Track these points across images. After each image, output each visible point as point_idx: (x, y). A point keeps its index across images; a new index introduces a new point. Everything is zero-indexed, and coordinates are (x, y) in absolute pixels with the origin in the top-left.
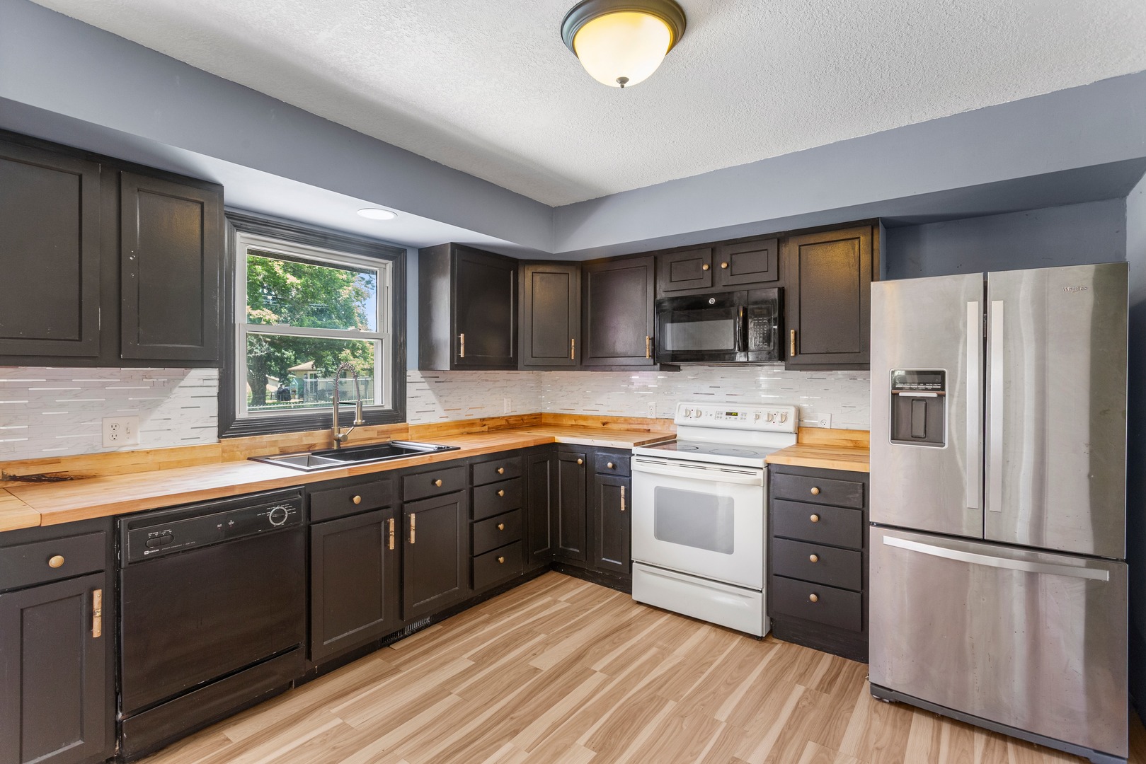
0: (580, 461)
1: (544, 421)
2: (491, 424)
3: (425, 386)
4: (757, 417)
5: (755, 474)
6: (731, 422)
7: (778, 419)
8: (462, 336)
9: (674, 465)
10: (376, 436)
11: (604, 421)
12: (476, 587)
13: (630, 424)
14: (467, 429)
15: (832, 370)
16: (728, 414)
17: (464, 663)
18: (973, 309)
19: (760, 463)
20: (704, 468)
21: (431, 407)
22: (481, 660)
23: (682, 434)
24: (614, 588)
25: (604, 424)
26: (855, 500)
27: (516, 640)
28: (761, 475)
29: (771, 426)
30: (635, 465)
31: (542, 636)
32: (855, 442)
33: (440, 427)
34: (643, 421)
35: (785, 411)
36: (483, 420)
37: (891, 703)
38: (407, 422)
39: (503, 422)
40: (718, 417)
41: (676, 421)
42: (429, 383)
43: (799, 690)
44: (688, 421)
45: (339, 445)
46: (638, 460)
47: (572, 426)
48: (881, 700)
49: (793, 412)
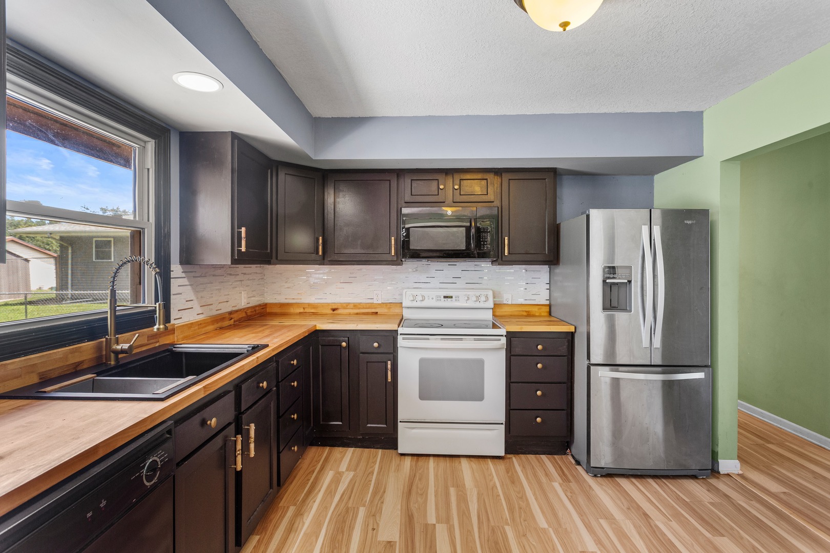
0: (344, 344)
1: (268, 310)
2: (236, 317)
3: (185, 281)
5: (499, 340)
7: (483, 299)
8: (243, 230)
9: (436, 339)
10: (146, 342)
11: (334, 307)
12: (281, 482)
13: (359, 308)
14: (219, 325)
16: (445, 297)
18: (645, 229)
19: (503, 331)
20: (461, 339)
21: (189, 305)
23: (407, 314)
25: (334, 310)
26: (564, 350)
28: (504, 340)
29: (477, 305)
30: (401, 342)
32: (528, 312)
33: (200, 324)
34: (372, 306)
35: (485, 293)
36: (231, 313)
37: (602, 476)
38: (172, 322)
39: (244, 315)
40: (438, 300)
41: (404, 305)
42: (188, 278)
44: (415, 304)
46: (404, 339)
47: (300, 313)
48: (595, 476)
49: (490, 294)
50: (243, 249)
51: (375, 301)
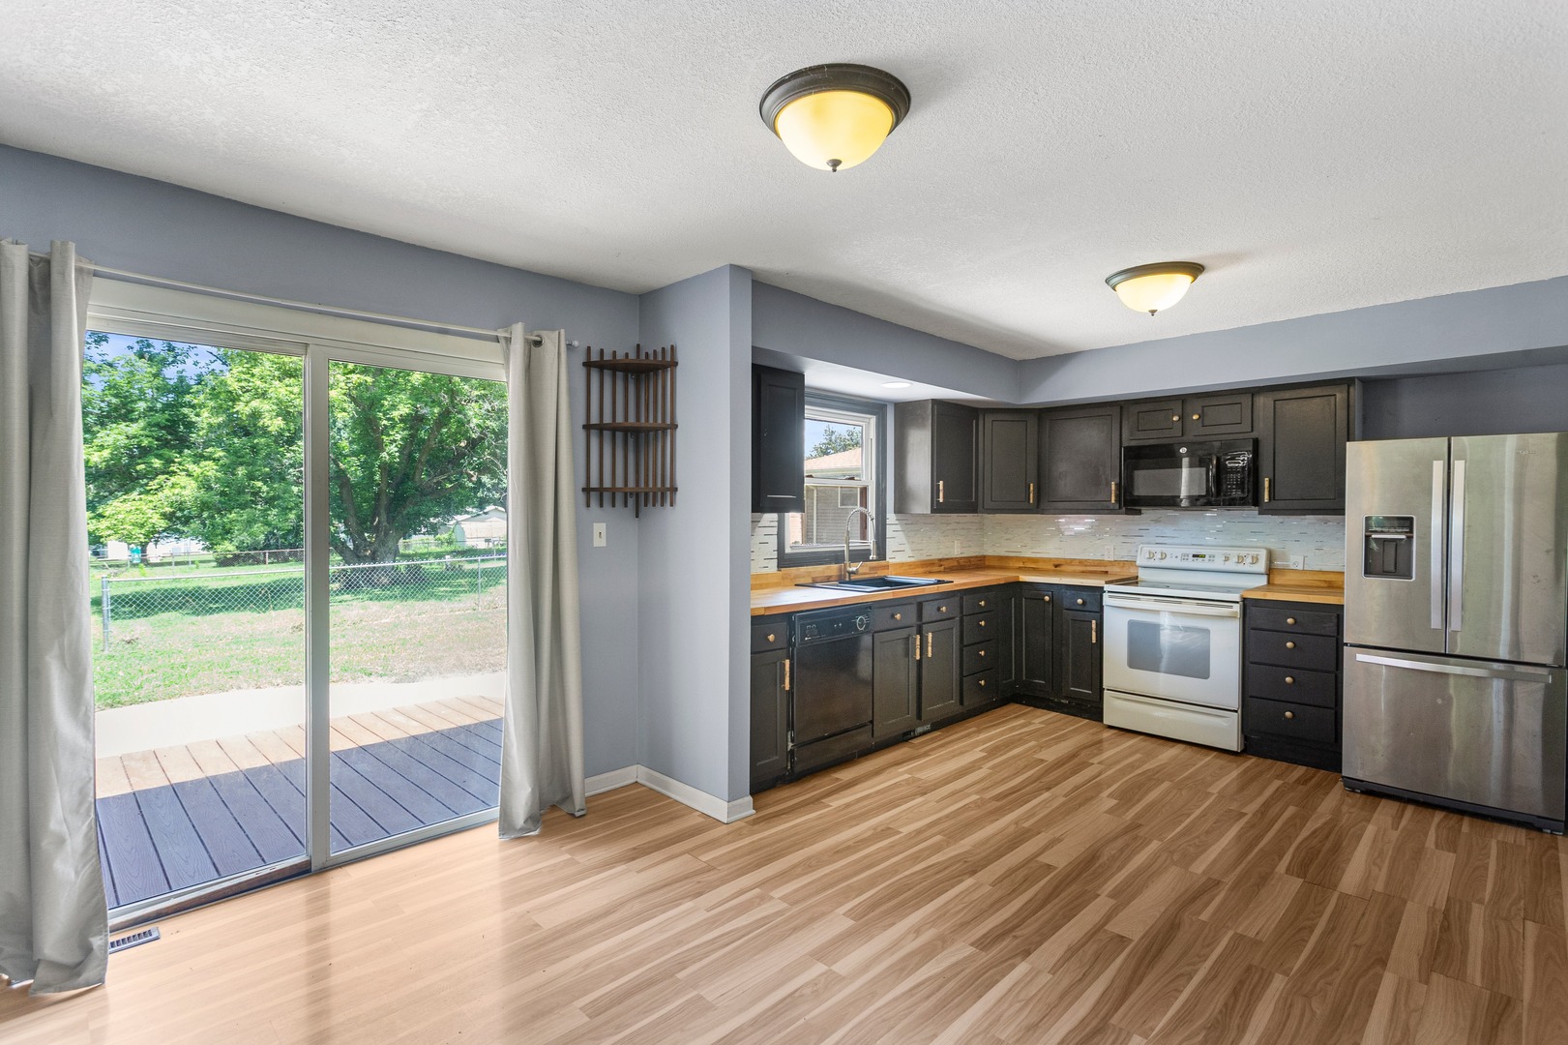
0: (1047, 598)
1: (987, 563)
2: (946, 564)
3: (898, 528)
4: (1227, 559)
5: (1231, 607)
6: (1198, 564)
7: (1249, 560)
8: (941, 483)
10: (868, 571)
11: (1056, 563)
12: (966, 703)
13: (1086, 566)
14: (929, 569)
15: (1305, 515)
16: (1194, 556)
17: (977, 754)
18: (1438, 467)
19: (1236, 597)
20: (1180, 603)
21: (901, 548)
22: (993, 752)
23: (1142, 575)
24: (1081, 717)
25: (1056, 566)
26: (1330, 627)
27: (1012, 743)
28: (1237, 608)
29: (1240, 568)
30: (1107, 599)
31: (1033, 743)
32: (1330, 582)
33: (910, 565)
34: (1100, 563)
35: (1256, 553)
36: (940, 560)
37: (1362, 792)
38: (888, 560)
39: (956, 564)
40: (1184, 559)
41: (1138, 563)
43: (1277, 783)
44: (1151, 563)
45: (850, 577)
46: (1110, 597)
47: (1020, 568)
48: (1353, 791)
49: (1263, 555)
50: (941, 500)
51: (1106, 559)
